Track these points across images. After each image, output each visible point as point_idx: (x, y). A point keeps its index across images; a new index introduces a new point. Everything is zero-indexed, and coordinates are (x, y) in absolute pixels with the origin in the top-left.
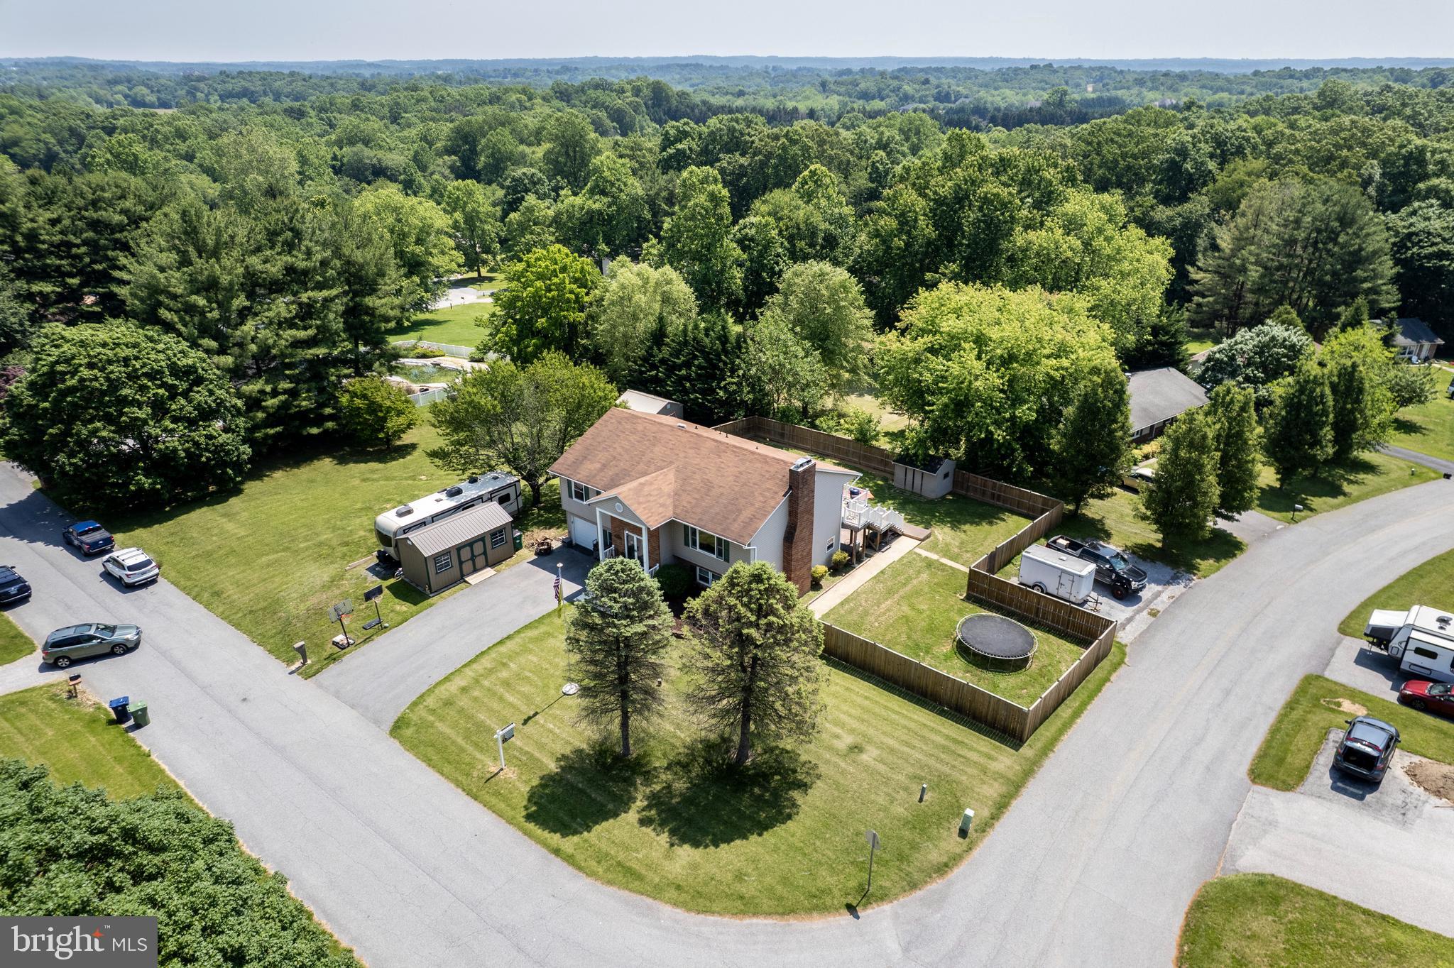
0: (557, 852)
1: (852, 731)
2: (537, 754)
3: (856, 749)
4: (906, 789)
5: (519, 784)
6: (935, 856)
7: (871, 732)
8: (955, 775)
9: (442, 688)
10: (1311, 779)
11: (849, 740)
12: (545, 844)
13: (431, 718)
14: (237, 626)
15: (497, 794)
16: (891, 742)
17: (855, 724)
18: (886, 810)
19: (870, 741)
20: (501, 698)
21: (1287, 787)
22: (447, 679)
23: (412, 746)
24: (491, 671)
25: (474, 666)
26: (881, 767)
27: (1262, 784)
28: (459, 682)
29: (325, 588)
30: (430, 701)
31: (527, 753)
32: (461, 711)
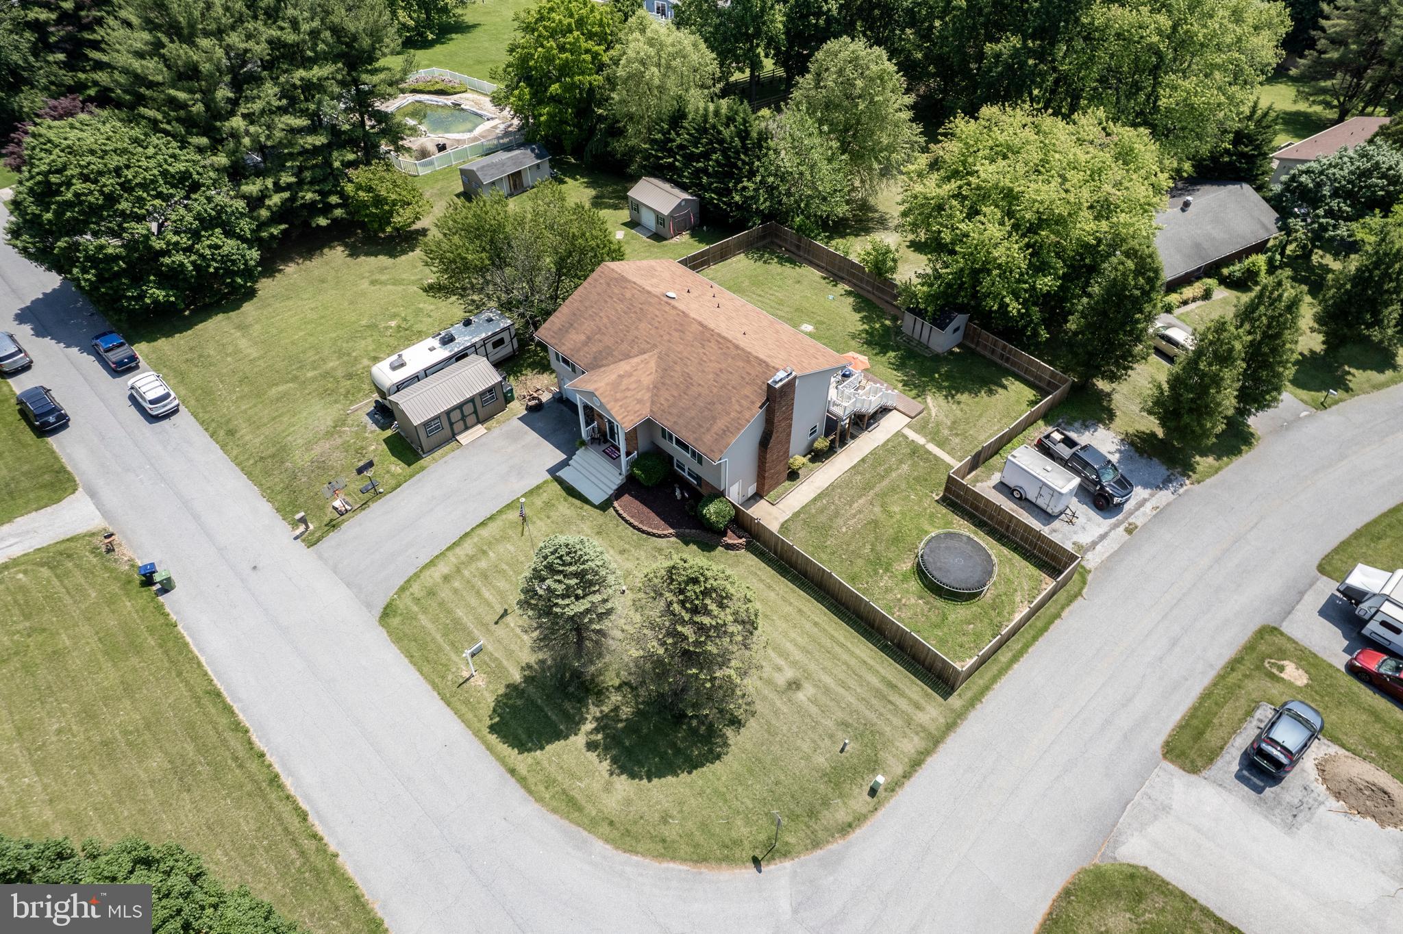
0: (512, 772)
1: (794, 664)
2: (505, 663)
3: (794, 685)
4: (831, 736)
5: (486, 694)
6: (842, 815)
7: (812, 666)
8: (880, 724)
9: (427, 573)
10: (1220, 762)
11: (790, 674)
12: (502, 760)
13: (415, 609)
14: (249, 475)
15: (466, 702)
16: (828, 680)
17: (797, 655)
18: (807, 758)
19: (809, 677)
20: (478, 593)
21: (1194, 770)
22: (432, 563)
23: (398, 638)
24: (472, 559)
25: (458, 550)
26: (814, 710)
27: (1172, 761)
28: (443, 568)
29: (329, 434)
30: (416, 588)
31: (496, 659)
32: (442, 604)
